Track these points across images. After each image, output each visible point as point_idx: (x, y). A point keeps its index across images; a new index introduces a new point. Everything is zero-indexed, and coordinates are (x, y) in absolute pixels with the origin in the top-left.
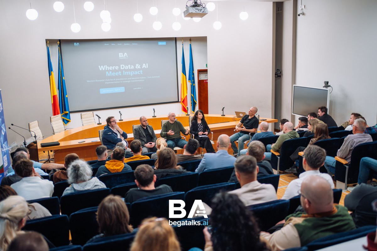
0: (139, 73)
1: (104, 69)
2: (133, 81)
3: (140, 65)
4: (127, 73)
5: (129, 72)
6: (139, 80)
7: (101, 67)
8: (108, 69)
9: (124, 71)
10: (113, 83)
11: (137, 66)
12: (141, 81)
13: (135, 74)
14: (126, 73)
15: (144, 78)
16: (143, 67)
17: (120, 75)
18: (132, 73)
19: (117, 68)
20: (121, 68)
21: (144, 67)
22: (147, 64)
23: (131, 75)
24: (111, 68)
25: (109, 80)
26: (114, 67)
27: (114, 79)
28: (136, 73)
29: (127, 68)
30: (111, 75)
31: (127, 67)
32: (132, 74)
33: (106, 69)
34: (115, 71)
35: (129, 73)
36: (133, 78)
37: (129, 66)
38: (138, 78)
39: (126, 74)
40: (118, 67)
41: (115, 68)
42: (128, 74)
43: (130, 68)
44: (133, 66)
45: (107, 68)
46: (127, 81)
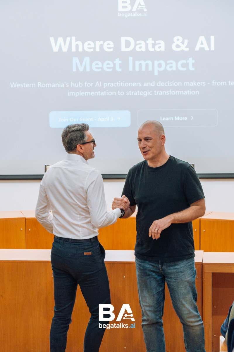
0: (183, 65)
1: (65, 49)
2: (161, 93)
3: (186, 41)
4: (140, 66)
5: (149, 62)
6: (180, 92)
7: (56, 42)
8: (80, 50)
9: (131, 59)
10: (92, 94)
11: (176, 42)
12: (186, 93)
13: (168, 69)
14: (137, 63)
15: (199, 84)
16: (197, 49)
17: (118, 69)
18: (160, 65)
19: (108, 46)
20: (123, 49)
21: (202, 49)
22: (212, 38)
23: (156, 73)
24: (88, 46)
25: (80, 85)
26: (98, 43)
27: (98, 84)
28: (172, 66)
29: (144, 49)
30: (88, 69)
31: (141, 46)
32: (157, 69)
33: (74, 49)
34: (102, 56)
35: (147, 65)
36: (161, 84)
37: (150, 41)
38: (179, 84)
39: (137, 69)
40: (112, 45)
41: (101, 46)
42: (144, 69)
43: (151, 49)
44: (162, 44)
45: (77, 46)
46: (141, 93)
